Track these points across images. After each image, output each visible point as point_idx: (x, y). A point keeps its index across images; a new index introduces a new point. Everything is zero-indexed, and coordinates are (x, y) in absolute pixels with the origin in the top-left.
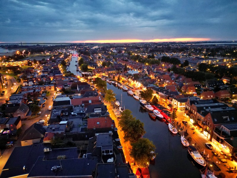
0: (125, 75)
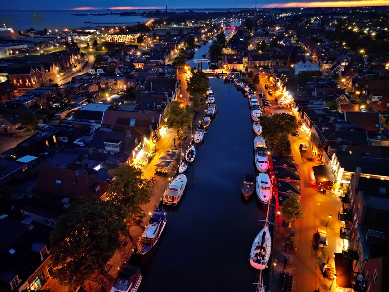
0: (275, 71)
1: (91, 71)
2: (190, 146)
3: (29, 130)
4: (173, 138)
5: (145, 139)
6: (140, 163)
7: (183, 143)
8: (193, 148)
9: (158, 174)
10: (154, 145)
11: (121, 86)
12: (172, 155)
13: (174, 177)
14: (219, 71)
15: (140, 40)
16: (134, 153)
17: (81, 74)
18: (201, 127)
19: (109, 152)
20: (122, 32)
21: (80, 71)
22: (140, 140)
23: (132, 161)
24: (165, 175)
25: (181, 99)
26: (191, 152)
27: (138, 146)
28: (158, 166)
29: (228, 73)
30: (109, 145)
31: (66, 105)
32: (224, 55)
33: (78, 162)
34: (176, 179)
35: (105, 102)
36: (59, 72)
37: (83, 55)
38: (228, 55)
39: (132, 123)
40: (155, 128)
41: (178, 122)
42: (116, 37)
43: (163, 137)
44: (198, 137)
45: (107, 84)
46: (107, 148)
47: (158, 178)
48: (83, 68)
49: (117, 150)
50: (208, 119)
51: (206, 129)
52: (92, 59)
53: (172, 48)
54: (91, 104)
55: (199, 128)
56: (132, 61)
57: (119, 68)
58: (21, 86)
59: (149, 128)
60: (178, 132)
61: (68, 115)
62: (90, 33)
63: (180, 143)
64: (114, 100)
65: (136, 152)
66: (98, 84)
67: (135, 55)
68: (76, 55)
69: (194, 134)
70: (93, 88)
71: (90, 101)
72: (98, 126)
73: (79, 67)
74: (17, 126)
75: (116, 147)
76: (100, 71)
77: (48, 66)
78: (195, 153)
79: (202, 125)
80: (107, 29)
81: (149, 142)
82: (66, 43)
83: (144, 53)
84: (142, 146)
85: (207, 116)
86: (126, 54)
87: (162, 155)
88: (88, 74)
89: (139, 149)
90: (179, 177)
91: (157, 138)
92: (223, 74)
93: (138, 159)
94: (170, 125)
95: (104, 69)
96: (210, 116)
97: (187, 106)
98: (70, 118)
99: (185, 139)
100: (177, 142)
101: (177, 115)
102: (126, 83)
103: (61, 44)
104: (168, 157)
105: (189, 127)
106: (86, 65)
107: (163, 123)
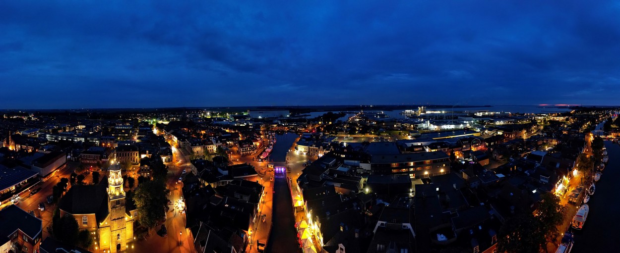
1: (540, 134)
2: (592, 184)
3: (505, 160)
4: (581, 177)
5: (564, 177)
6: (560, 193)
7: (587, 181)
8: (593, 185)
9: (570, 202)
10: (569, 181)
11: (555, 142)
12: (580, 190)
13: (581, 206)
14: (609, 136)
15: (567, 120)
16: (556, 185)
17: (535, 134)
18: (599, 171)
19: (542, 182)
20: (559, 115)
21: (535, 133)
22: (561, 177)
23: (555, 191)
24: (574, 204)
25: (587, 152)
26: (592, 188)
27: (560, 181)
28: (571, 196)
29: (615, 138)
30: (543, 178)
31: (525, 150)
32: (612, 128)
33: (524, 185)
34: (581, 208)
35: (545, 151)
36: (526, 133)
37: (538, 125)
38: (614, 128)
39: (558, 166)
40: (571, 170)
41: (584, 167)
42: (555, 118)
43: (575, 176)
44: (597, 177)
45: (547, 141)
46: (542, 180)
47: (570, 206)
48: (537, 132)
49: (547, 182)
50: (604, 165)
51: (602, 172)
52: (542, 127)
53: (584, 124)
54: (537, 151)
55: (598, 171)
56: (562, 130)
57: (555, 133)
58: (507, 137)
59: (567, 170)
60: (584, 173)
61: (525, 156)
62: (543, 116)
63: (585, 181)
64: (549, 150)
65: (558, 185)
66: (543, 140)
67: (563, 127)
68: (535, 125)
69: (594, 175)
70: (540, 143)
71: (537, 150)
72: (538, 165)
73: (535, 131)
74: (500, 157)
75: (546, 179)
76: (545, 134)
77: (521, 130)
78: (594, 189)
79: (599, 169)
80: (552, 114)
81: (566, 179)
82: (531, 120)
83: (568, 126)
84: (561, 181)
85: (603, 163)
86: (559, 126)
87: (573, 189)
88: (539, 135)
89: (560, 183)
90: (583, 206)
91: (571, 177)
92: (611, 138)
93: (559, 190)
94: (580, 169)
95: (547, 133)
96: (604, 163)
97: (591, 157)
98: (525, 158)
99: (589, 178)
100: (583, 181)
101: (584, 162)
102: (557, 141)
103: (529, 120)
104: (577, 191)
105: (591, 170)
106: (538, 130)
107: (576, 167)
